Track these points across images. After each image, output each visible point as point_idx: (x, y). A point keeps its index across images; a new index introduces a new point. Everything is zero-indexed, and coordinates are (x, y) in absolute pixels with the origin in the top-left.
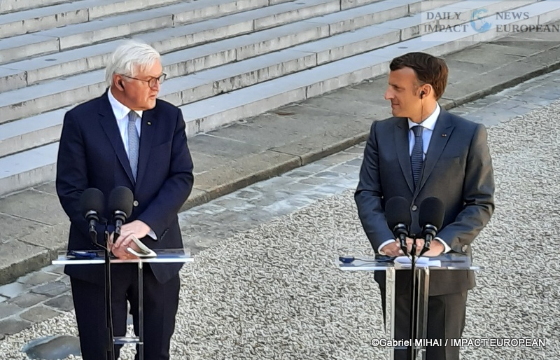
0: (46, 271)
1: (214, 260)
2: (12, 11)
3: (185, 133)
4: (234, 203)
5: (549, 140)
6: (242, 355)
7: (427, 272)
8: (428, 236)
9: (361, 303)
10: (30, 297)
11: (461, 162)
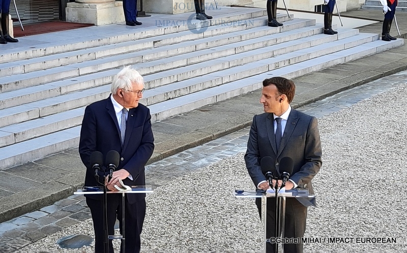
0: (70, 198)
1: (165, 192)
2: (53, 54)
3: (150, 121)
4: (177, 160)
5: (351, 126)
6: (181, 245)
7: (285, 199)
8: (284, 178)
9: (247, 217)
10: (62, 213)
11: (303, 138)
